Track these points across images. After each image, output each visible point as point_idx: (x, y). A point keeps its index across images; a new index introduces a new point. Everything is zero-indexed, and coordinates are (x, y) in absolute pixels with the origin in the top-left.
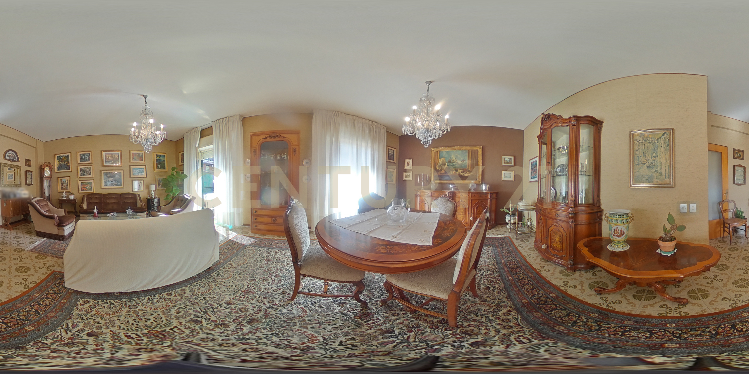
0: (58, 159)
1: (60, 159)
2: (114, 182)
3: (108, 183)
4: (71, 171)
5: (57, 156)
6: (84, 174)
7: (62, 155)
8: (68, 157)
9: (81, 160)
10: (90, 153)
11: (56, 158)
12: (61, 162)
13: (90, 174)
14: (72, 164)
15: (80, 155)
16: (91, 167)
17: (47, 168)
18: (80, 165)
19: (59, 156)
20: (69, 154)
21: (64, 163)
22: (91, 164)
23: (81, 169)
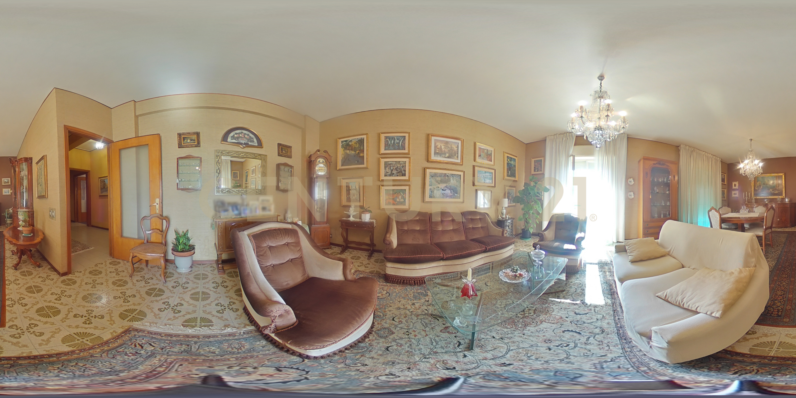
0: (342, 146)
1: (347, 146)
2: (448, 192)
3: (437, 193)
4: (366, 168)
5: (342, 142)
6: (392, 174)
7: (350, 139)
8: (361, 142)
9: (387, 146)
10: (407, 135)
11: (340, 145)
12: (348, 151)
13: (404, 175)
14: (369, 153)
15: (386, 138)
16: (407, 160)
17: (321, 160)
18: (384, 156)
19: (346, 141)
20: (365, 136)
21: (353, 152)
22: (407, 155)
23: (386, 163)
